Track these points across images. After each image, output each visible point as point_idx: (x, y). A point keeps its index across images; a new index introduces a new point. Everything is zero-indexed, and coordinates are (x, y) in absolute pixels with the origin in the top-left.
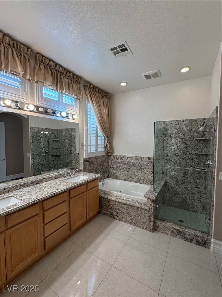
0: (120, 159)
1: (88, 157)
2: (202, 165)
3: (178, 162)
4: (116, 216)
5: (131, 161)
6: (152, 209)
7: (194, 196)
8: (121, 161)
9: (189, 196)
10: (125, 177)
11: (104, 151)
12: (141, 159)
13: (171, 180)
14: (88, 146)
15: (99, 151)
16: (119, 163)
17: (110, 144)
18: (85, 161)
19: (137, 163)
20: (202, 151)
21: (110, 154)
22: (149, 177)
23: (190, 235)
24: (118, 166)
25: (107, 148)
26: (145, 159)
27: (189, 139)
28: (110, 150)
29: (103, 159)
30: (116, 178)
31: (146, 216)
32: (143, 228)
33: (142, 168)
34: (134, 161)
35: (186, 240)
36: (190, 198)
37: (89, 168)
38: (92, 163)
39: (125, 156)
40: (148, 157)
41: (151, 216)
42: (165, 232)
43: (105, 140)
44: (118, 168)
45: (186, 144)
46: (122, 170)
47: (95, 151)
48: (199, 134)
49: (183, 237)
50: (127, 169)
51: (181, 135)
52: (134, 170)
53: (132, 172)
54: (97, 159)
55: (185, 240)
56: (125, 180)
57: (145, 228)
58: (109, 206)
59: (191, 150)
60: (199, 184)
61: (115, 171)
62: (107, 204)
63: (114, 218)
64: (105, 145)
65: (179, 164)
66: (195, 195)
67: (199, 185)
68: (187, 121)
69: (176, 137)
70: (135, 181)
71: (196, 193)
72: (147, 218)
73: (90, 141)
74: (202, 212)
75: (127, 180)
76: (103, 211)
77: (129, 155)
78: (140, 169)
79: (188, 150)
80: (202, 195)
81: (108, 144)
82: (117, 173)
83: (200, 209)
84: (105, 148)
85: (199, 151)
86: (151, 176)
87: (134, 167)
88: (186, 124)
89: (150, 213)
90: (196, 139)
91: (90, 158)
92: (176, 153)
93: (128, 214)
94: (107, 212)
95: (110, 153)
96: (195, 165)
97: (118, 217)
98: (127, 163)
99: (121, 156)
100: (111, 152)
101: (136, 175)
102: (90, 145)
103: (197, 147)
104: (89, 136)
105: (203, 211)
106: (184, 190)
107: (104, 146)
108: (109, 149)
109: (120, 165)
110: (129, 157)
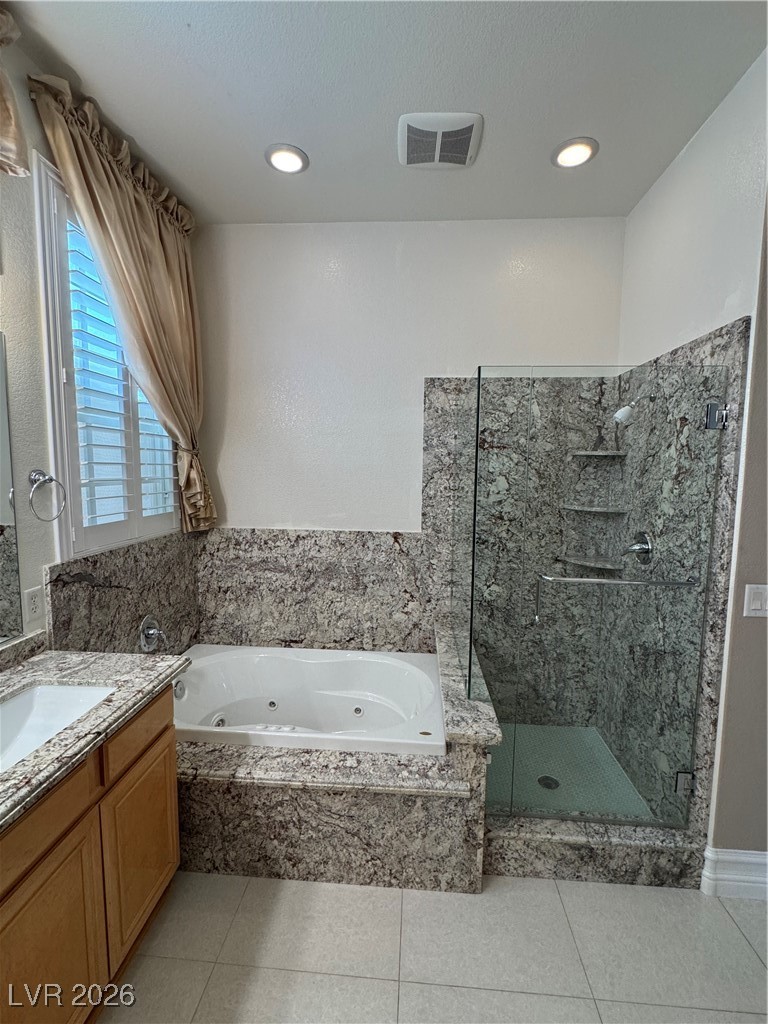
0: (256, 547)
1: (79, 556)
2: (592, 552)
3: (510, 545)
4: (289, 864)
5: (313, 553)
6: (482, 789)
7: (563, 668)
8: (266, 554)
9: (546, 673)
10: (285, 630)
11: (170, 510)
12: (360, 543)
13: (485, 618)
14: (77, 488)
15: (145, 514)
16: (251, 566)
17: (203, 474)
18: (65, 578)
19: (344, 561)
20: (591, 502)
21: (203, 527)
22: (398, 616)
23: (628, 854)
24: (250, 579)
25: (188, 499)
26: (377, 541)
27: (552, 455)
28: (205, 507)
29: (172, 553)
30: (238, 637)
31: (449, 828)
32: (437, 884)
33: (366, 580)
34: (328, 555)
35: (615, 877)
36: (549, 678)
37: (89, 617)
38: (107, 584)
39: (283, 531)
40: (391, 531)
41: (476, 822)
42: (529, 868)
43: (175, 457)
44: (250, 590)
45: (540, 477)
46: (269, 599)
47: (122, 518)
48: (584, 435)
49: (601, 870)
50: (295, 589)
51: (522, 440)
52: (328, 593)
53: (320, 603)
54: (136, 561)
55: (611, 881)
56: (287, 643)
57: (443, 885)
58: (244, 816)
59: (555, 496)
60: (580, 622)
61: (231, 608)
62: (231, 810)
63: (278, 876)
64: (176, 482)
65: (513, 554)
66: (568, 662)
67: (579, 625)
68: (544, 385)
69: (504, 448)
70: (335, 641)
71: (571, 654)
72: (456, 836)
73: (90, 456)
74: (588, 721)
75: (296, 642)
76: (207, 854)
77: (303, 528)
78: (359, 586)
79: (548, 499)
80: (591, 661)
81: (194, 474)
82: (244, 615)
83: (582, 711)
84: (179, 496)
85: (583, 499)
86: (406, 610)
87: (330, 580)
88: (542, 394)
89: (473, 809)
90: (574, 456)
91: (94, 561)
92: (506, 509)
93: (353, 835)
94: (232, 854)
95: (206, 519)
96: (569, 552)
97: (301, 866)
98: (293, 561)
99: (263, 531)
100: (211, 513)
101: (339, 613)
102: (91, 485)
103: (579, 487)
104: (80, 425)
105: (590, 717)
106: (531, 650)
107: (170, 487)
108: (202, 503)
109: (258, 574)
110: (303, 534)
